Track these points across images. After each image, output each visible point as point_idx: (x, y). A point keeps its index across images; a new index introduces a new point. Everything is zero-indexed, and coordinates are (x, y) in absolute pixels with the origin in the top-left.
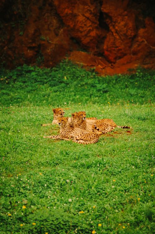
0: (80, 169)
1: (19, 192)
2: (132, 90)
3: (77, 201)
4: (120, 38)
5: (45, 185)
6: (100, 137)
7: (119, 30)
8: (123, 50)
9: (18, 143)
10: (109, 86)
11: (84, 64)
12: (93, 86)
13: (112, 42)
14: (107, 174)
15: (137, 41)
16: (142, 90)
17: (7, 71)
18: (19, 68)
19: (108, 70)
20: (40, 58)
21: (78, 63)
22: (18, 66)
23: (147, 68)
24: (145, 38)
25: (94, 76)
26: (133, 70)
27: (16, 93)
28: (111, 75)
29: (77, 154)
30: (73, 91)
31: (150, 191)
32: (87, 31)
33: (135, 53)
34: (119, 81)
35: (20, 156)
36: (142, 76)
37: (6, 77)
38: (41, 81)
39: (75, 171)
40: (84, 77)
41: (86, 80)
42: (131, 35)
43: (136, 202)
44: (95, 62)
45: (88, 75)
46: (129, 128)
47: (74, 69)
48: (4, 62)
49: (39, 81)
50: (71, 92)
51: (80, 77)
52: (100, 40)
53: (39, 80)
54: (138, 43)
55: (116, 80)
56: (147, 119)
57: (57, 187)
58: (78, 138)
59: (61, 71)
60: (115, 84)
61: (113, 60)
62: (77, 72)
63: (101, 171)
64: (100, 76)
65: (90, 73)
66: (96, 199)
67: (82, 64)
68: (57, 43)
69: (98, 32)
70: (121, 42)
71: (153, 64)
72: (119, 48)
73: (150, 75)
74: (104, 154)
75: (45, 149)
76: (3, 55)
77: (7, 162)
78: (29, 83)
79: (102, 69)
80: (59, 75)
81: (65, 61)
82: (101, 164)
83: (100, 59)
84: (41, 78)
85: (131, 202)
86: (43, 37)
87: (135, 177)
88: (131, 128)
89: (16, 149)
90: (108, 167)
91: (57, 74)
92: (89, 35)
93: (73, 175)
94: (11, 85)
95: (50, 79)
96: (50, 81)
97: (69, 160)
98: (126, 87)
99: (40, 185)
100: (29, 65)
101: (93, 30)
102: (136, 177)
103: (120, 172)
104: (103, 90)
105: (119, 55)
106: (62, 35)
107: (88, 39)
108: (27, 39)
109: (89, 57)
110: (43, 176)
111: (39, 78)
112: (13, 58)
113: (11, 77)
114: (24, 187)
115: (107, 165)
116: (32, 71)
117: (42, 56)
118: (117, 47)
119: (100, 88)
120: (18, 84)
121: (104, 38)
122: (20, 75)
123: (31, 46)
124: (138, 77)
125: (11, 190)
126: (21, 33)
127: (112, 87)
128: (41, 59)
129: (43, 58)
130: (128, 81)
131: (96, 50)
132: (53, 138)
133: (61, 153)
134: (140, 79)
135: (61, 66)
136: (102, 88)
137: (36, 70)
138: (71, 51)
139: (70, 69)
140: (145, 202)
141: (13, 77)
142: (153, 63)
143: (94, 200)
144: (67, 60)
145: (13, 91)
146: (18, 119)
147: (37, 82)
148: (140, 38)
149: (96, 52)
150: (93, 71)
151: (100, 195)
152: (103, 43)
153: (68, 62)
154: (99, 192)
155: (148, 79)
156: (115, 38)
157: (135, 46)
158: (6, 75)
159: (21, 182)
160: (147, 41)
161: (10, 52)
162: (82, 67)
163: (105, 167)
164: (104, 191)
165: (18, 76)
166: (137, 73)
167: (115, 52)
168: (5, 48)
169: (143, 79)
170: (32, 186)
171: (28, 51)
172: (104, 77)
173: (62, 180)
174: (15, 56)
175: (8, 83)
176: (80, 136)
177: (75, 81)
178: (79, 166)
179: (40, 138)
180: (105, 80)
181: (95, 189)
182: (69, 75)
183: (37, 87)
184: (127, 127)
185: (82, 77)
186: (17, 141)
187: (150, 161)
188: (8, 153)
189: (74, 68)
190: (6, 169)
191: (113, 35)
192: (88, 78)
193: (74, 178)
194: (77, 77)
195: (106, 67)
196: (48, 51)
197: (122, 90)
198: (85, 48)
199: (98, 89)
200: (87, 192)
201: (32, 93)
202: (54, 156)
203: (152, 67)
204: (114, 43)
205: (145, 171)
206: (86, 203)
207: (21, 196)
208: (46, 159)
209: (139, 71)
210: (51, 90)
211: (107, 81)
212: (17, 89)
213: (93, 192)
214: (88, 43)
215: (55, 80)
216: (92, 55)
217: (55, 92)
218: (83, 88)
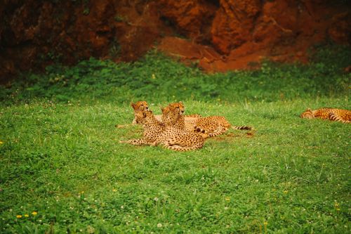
0: (176, 184)
1: (81, 217)
2: (255, 91)
3: (171, 228)
4: (236, 16)
5: (122, 207)
6: (206, 141)
7: (233, 4)
8: (240, 35)
9: (81, 149)
10: (220, 87)
11: (182, 56)
12: (196, 88)
13: (223, 23)
14: (216, 191)
15: (262, 21)
16: (271, 92)
17: (65, 67)
18: (83, 63)
19: (219, 64)
20: (115, 48)
21: (173, 54)
22: (81, 61)
23: (277, 61)
24: (273, 17)
25: (198, 73)
26: (257, 64)
27: (78, 99)
28: (223, 72)
29: (171, 164)
30: (165, 95)
31: (283, 214)
32: (186, 6)
33: (258, 39)
34: (236, 79)
35: (82, 169)
36: (271, 73)
37: (63, 76)
38: (116, 82)
39: (168, 188)
40: (182, 74)
41: (184, 80)
42: (252, 12)
43: (260, 229)
44: (199, 52)
45: (188, 72)
46: (250, 129)
47: (166, 64)
48: (61, 54)
49: (113, 82)
50: (162, 96)
51: (177, 76)
52: (205, 21)
53: (113, 80)
54: (263, 24)
55: (231, 78)
56: (278, 117)
57: (140, 210)
58: (172, 143)
59: (147, 66)
60: (229, 84)
61: (225, 50)
62: (171, 67)
63: (208, 187)
64: (206, 73)
65: (191, 69)
66: (201, 226)
67: (178, 55)
68: (140, 25)
69: (202, 9)
70: (238, 22)
71: (287, 55)
72: (235, 31)
73: (282, 70)
74: (212, 164)
75: (121, 157)
76: (60, 44)
77: (64, 176)
78: (99, 85)
79: (209, 63)
80: (145, 73)
81: (152, 51)
82: (208, 176)
83: (207, 49)
84: (117, 77)
85: (254, 229)
86: (119, 17)
87: (259, 195)
88: (253, 129)
89: (77, 158)
90: (218, 182)
91: (141, 71)
92: (188, 13)
93: (165, 193)
94: (71, 88)
95: (131, 78)
96: (130, 81)
97: (158, 172)
98: (246, 88)
99: (113, 206)
100: (99, 59)
101: (194, 6)
102: (261, 194)
103: (237, 188)
104: (211, 93)
105: (235, 42)
106: (149, 14)
107: (187, 20)
108: (95, 19)
109: (190, 46)
110: (119, 194)
111: (114, 76)
112: (74, 49)
113: (71, 76)
114: (89, 210)
115: (216, 178)
116: (103, 67)
117: (117, 45)
118: (232, 30)
119: (207, 90)
120: (82, 86)
121: (212, 17)
122: (84, 73)
123: (101, 29)
124: (264, 74)
125: (69, 215)
126: (86, 11)
127: (224, 89)
128: (117, 50)
129: (120, 47)
130: (250, 80)
131: (199, 35)
132: (134, 143)
133: (147, 163)
134: (268, 77)
135: (147, 59)
136: (209, 90)
137: (109, 66)
138: (161, 37)
139: (161, 63)
140: (276, 229)
141: (74, 76)
142: (286, 53)
143: (196, 227)
144: (156, 51)
145: (74, 97)
146: (81, 118)
147: (110, 82)
148: (265, 16)
149: (199, 38)
150: (196, 65)
151: (205, 220)
152: (210, 24)
153: (158, 54)
154: (204, 215)
155: (279, 77)
156: (228, 16)
157: (259, 29)
158: (63, 74)
159: (84, 203)
160: (276, 20)
161: (69, 40)
162: (179, 61)
163: (214, 180)
164: (212, 214)
165: (82, 74)
166: (262, 68)
167: (229, 38)
168: (62, 34)
169: (271, 77)
170: (102, 208)
171: (97, 38)
172: (213, 74)
173: (148, 199)
174: (77, 45)
175: (67, 85)
176: (174, 139)
177: (168, 80)
178: (174, 181)
179: (113, 143)
180: (215, 79)
181: (198, 212)
182: (159, 73)
183: (110, 90)
184: (246, 128)
185: (178, 75)
186: (79, 147)
187: (282, 172)
188: (64, 164)
189: (167, 62)
190: (62, 186)
191: (225, 11)
192: (187, 76)
193: (166, 196)
194: (172, 75)
195: (215, 60)
196: (127, 37)
197: (240, 93)
198: (183, 33)
199: (203, 91)
200: (185, 216)
201: (103, 98)
202: (136, 167)
203: (285, 60)
204: (227, 25)
205: (274, 186)
206: (184, 231)
207: (84, 223)
208: (123, 171)
209: (265, 64)
210: (131, 94)
211: (217, 79)
212: (81, 94)
213: (195, 216)
214: (188, 25)
215: (138, 80)
216: (193, 43)
217: (138, 96)
218: (180, 90)
